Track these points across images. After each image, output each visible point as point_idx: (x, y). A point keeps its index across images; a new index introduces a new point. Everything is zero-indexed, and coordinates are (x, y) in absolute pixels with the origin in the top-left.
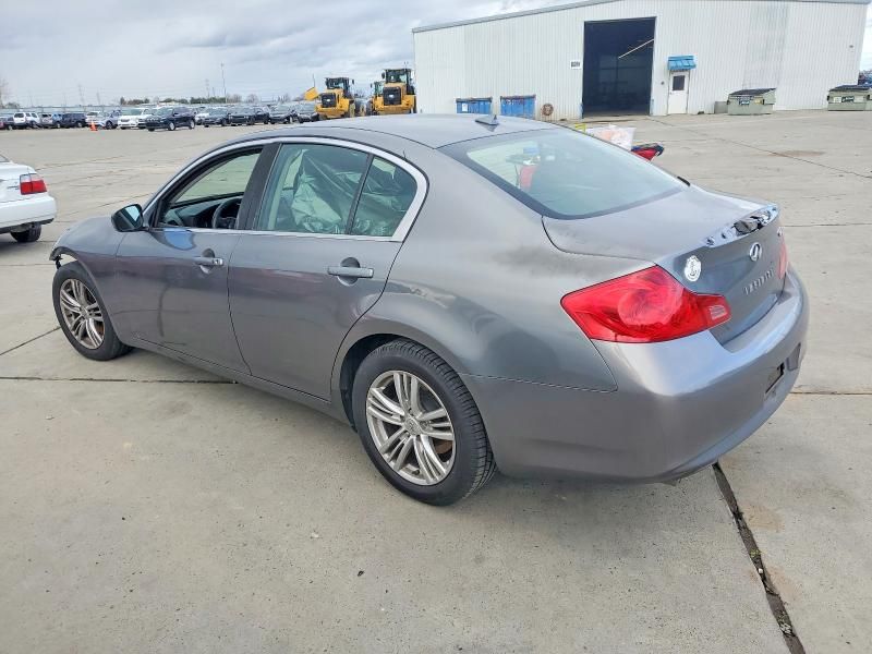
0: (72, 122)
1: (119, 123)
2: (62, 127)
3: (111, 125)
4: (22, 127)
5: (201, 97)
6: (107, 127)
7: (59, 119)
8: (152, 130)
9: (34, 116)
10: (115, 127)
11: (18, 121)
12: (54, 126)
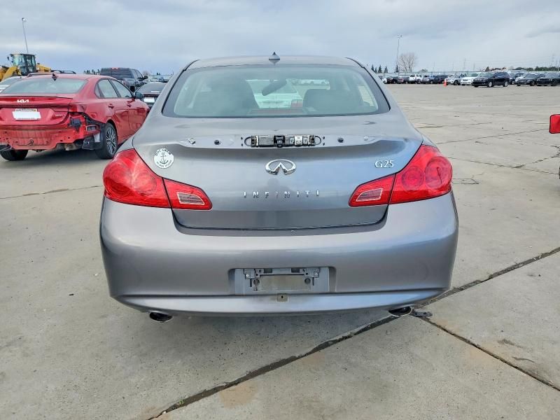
0: (438, 80)
1: (462, 81)
2: (433, 83)
3: (457, 83)
4: (413, 82)
5: (544, 66)
6: (454, 84)
7: (433, 78)
8: (476, 86)
9: (420, 76)
10: (459, 84)
11: (411, 79)
12: (429, 83)
